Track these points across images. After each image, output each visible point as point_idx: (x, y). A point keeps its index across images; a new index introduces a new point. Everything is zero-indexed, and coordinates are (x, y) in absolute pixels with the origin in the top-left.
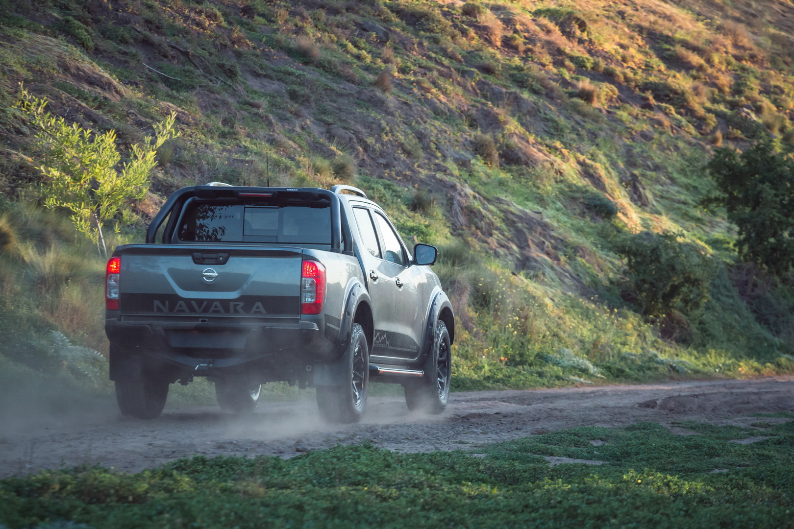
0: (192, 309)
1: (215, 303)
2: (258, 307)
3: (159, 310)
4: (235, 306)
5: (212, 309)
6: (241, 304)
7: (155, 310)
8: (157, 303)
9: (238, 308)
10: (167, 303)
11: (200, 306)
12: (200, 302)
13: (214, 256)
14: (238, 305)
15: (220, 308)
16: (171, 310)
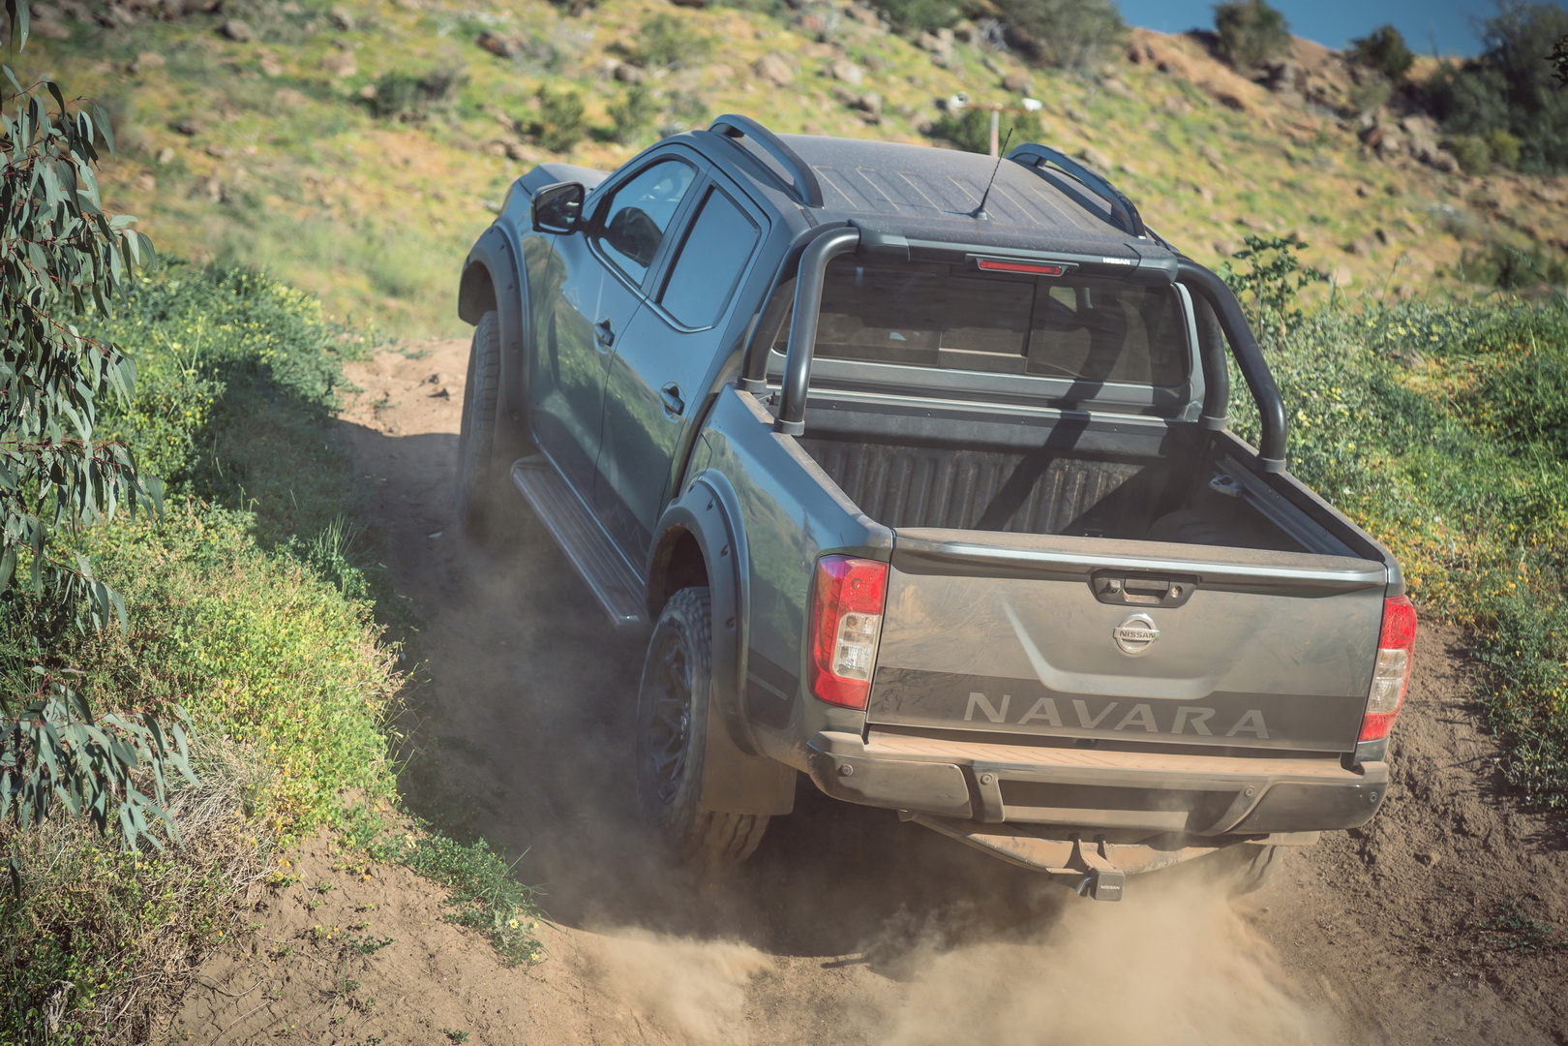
0: (1070, 718)
1: (1139, 707)
2: (1250, 723)
3: (979, 715)
4: (1190, 716)
5: (1128, 719)
6: (1209, 713)
7: (968, 716)
8: (976, 698)
9: (1198, 724)
10: (1006, 700)
11: (1093, 715)
12: (1096, 703)
13: (1161, 585)
14: (1201, 714)
15: (1149, 721)
16: (1012, 717)
